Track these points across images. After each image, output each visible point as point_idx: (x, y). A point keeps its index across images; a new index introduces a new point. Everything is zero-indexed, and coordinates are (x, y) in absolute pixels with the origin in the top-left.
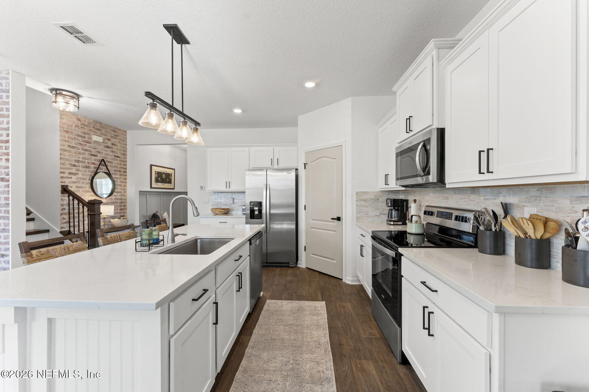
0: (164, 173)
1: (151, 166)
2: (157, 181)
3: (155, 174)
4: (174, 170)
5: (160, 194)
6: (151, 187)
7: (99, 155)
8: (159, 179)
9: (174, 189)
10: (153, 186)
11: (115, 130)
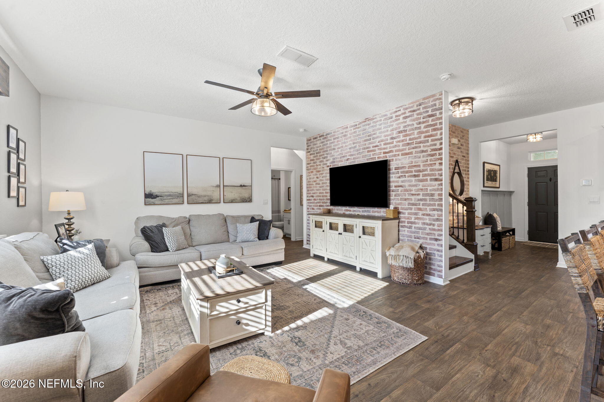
0: (492, 170)
1: (484, 163)
2: (488, 180)
3: (487, 172)
4: (499, 167)
5: (490, 194)
6: (484, 186)
7: (454, 156)
8: (489, 177)
9: (499, 188)
10: (485, 185)
11: (463, 130)
